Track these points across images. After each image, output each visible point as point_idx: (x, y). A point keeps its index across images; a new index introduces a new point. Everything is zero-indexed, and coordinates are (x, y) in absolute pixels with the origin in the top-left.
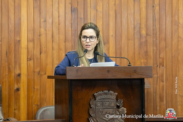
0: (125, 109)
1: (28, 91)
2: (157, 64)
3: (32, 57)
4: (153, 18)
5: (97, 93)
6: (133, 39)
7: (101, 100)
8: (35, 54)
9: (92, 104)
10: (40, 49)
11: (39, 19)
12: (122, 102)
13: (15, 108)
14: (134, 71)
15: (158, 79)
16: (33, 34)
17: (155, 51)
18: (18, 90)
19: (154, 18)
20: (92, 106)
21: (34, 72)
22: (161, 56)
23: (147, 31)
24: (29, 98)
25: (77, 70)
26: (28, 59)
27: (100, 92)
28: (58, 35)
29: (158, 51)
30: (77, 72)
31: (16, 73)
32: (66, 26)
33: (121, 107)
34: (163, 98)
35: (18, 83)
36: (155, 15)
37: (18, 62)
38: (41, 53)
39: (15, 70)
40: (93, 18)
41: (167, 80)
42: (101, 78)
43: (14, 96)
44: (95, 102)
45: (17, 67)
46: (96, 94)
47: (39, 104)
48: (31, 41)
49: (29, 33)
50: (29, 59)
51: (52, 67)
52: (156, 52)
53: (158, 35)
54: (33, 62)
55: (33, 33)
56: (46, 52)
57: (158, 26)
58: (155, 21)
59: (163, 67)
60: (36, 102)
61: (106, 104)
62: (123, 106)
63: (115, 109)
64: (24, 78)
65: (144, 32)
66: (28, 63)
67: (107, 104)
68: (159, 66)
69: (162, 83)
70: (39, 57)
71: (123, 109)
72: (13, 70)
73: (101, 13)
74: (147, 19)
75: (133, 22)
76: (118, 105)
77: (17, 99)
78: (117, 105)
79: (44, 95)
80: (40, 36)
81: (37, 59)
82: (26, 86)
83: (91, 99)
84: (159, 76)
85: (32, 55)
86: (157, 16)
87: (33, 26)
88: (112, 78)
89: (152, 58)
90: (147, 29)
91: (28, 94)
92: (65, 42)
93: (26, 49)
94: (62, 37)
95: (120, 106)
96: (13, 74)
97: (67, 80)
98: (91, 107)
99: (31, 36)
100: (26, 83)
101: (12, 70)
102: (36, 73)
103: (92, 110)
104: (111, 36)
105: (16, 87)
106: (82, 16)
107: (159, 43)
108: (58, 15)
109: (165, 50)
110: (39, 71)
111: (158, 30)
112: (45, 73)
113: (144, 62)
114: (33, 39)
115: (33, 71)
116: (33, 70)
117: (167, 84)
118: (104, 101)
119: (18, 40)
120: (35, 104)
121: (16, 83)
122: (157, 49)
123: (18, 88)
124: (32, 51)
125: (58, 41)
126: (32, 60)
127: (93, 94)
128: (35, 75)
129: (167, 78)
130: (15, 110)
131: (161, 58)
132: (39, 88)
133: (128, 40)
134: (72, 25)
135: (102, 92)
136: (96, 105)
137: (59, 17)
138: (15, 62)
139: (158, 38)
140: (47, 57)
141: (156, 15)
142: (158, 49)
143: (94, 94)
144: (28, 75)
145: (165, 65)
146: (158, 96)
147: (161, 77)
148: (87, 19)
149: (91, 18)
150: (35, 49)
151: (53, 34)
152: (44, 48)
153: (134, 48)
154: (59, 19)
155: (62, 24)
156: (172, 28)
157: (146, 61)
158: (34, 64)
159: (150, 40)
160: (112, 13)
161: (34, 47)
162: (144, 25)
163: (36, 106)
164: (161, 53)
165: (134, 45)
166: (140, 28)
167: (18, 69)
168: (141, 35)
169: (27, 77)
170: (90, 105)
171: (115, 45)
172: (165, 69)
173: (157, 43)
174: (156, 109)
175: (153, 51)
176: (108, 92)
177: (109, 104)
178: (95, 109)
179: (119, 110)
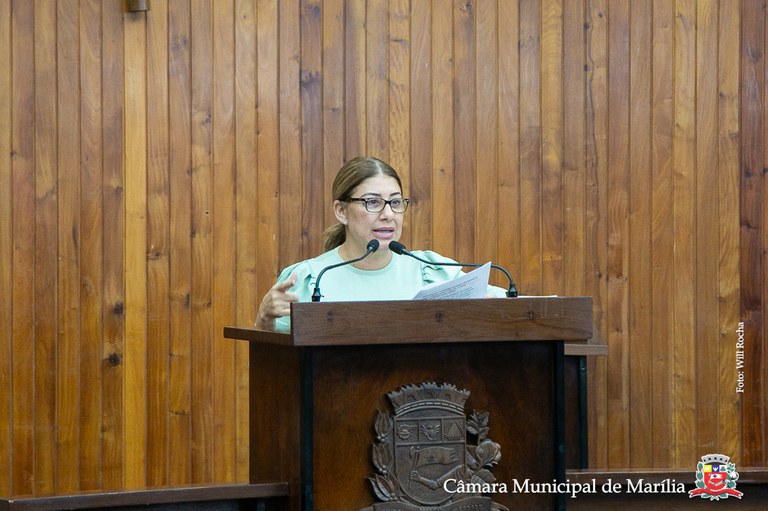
0: (498, 445)
1: (148, 367)
2: (597, 267)
3: (164, 247)
4: (586, 107)
5: (398, 390)
6: (516, 183)
7: (413, 416)
8: (173, 236)
9: (381, 429)
10: (192, 217)
11: (188, 115)
12: (485, 423)
13: (105, 423)
14: (529, 313)
15: (603, 321)
16: (166, 166)
17: (591, 224)
18: (114, 360)
19: (589, 110)
20: (383, 435)
21: (170, 298)
22: (611, 242)
23: (564, 155)
24: (151, 387)
25: (330, 314)
26: (147, 253)
27: (408, 387)
28: (254, 170)
29: (602, 225)
30: (329, 320)
31: (108, 302)
32: (282, 136)
33: (482, 441)
34: (619, 386)
35: (115, 335)
36: (591, 97)
37: (113, 264)
38: (193, 234)
39: (103, 293)
40: (375, 110)
41: (632, 322)
42: (414, 340)
43: (99, 382)
44: (392, 424)
45: (112, 281)
46: (394, 395)
47: (187, 410)
48: (159, 192)
49: (153, 164)
50: (152, 254)
51: (231, 279)
52: (596, 227)
53: (602, 169)
54: (167, 263)
55: (166, 162)
56: (212, 229)
57: (601, 137)
58: (593, 120)
59: (619, 281)
60: (178, 404)
61: (429, 428)
62: (489, 437)
63: (462, 446)
64: (135, 322)
65: (552, 158)
66: (150, 267)
67: (433, 428)
68: (604, 277)
69: (616, 333)
70: (189, 245)
71: (489, 445)
72: (97, 294)
73: (403, 89)
74: (563, 113)
75: (516, 124)
76: (473, 431)
77: (112, 394)
78: (468, 432)
79: (205, 377)
80: (190, 171)
81: (181, 252)
82: (144, 346)
83: (377, 412)
84: (604, 309)
85: (164, 240)
86: (599, 101)
87: (166, 136)
88: (450, 340)
89: (582, 246)
90: (563, 148)
91: (148, 375)
92: (278, 192)
93: (142, 218)
94: (268, 176)
95: (480, 437)
96: (98, 307)
97: (293, 347)
98: (378, 442)
99: (159, 173)
100: (144, 338)
101: (94, 291)
102: (176, 303)
103: (382, 451)
104: (439, 171)
105: (107, 350)
106: (339, 104)
107: (607, 195)
108: (253, 100)
109: (626, 221)
110: (188, 295)
111: (602, 150)
112: (210, 303)
113: (553, 263)
114: (165, 183)
115: (166, 296)
116: (166, 292)
117: (633, 338)
118: (422, 420)
119: (115, 187)
120: (175, 409)
121: (106, 339)
122: (599, 216)
123: (115, 355)
124: (162, 227)
125: (254, 191)
126: (164, 258)
127: (386, 396)
128: (173, 311)
129: (632, 319)
130: (103, 430)
131: (612, 247)
132: (186, 352)
133: (500, 184)
134: (304, 134)
135: (417, 388)
136: (394, 433)
137: (257, 107)
138: (105, 265)
139: (602, 179)
140: (214, 246)
141: (596, 98)
142: (603, 215)
143: (390, 395)
144: (149, 308)
145: (625, 273)
146: (602, 380)
147: (610, 314)
148: (355, 111)
149: (369, 110)
150: (174, 219)
151: (235, 164)
152: (204, 215)
153: (519, 212)
154: (257, 113)
155: (269, 131)
156: (651, 142)
157: (560, 258)
158: (170, 270)
159: (575, 184)
160: (442, 91)
161: (170, 210)
162: (553, 132)
163: (178, 416)
164: (612, 232)
165: (519, 202)
166: (539, 143)
167: (113, 287)
168: (542, 170)
169: (145, 316)
170: (375, 434)
171: (452, 202)
172: (626, 285)
173: (597, 196)
174: (596, 424)
175: (586, 223)
176: (436, 387)
177: (441, 430)
178: (390, 447)
179: (475, 449)
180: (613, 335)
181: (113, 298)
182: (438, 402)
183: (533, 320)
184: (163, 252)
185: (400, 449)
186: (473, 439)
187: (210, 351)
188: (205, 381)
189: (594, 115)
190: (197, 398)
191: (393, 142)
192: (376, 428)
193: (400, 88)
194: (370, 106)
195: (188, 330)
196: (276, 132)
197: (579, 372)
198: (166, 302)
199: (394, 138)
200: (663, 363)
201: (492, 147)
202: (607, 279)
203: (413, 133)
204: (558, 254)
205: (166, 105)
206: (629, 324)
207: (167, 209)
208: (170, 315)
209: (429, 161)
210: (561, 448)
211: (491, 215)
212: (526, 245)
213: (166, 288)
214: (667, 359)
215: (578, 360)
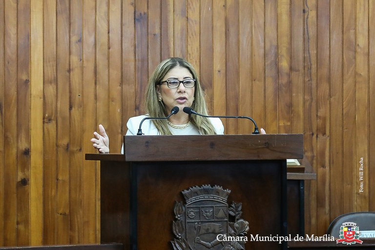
0: (247, 223)
1: (44, 186)
2: (311, 129)
3: (53, 116)
4: (304, 34)
5: (188, 189)
6: (263, 79)
7: (197, 205)
8: (59, 110)
9: (178, 212)
10: (70, 98)
11: (68, 37)
12: (240, 208)
13: (19, 219)
14: (266, 143)
15: (315, 161)
16: (55, 67)
17: (307, 104)
18: (24, 182)
19: (306, 36)
20: (179, 216)
21: (57, 146)
22: (319, 114)
23: (291, 62)
24: (46, 199)
25: (147, 142)
26: (44, 119)
27: (194, 187)
28: (107, 70)
29: (314, 104)
30: (147, 146)
31: (20, 148)
32: (124, 51)
33: (238, 220)
34: (324, 200)
35: (25, 167)
36: (307, 28)
37: (23, 126)
38: (71, 108)
39: (18, 142)
40: (179, 35)
42: (197, 159)
43: (15, 195)
44: (184, 209)
45: (23, 135)
46: (186, 192)
47: (67, 212)
48: (51, 83)
49: (47, 66)
50: (46, 120)
52: (310, 105)
53: (314, 71)
54: (55, 125)
55: (55, 65)
56: (82, 105)
57: (313, 52)
58: (309, 42)
59: (323, 135)
60: (62, 209)
61: (206, 212)
62: (241, 217)
63: (226, 223)
64: (36, 159)
65: (284, 64)
66: (45, 127)
67: (209, 212)
68: (315, 135)
69: (322, 168)
70: (68, 115)
71: (242, 222)
72: (14, 143)
73: (196, 23)
74: (291, 38)
75: (263, 44)
77: (23, 202)
78: (229, 215)
79: (78, 193)
80: (69, 71)
81: (64, 118)
82: (42, 174)
83: (176, 202)
84: (315, 154)
85: (54, 112)
86: (312, 31)
87: (55, 50)
88: (219, 159)
89: (302, 117)
90: (291, 58)
91: (44, 191)
92: (121, 84)
93: (41, 98)
94: (115, 74)
95: (237, 217)
96: (15, 150)
97: (125, 162)
98: (176, 220)
99: (51, 73)
100: (42, 169)
101: (12, 141)
102: (61, 150)
103: (178, 225)
104: (217, 72)
105: (20, 176)
106: (157, 31)
107: (317, 87)
108: (107, 29)
109: (328, 102)
110: (68, 145)
111: (314, 59)
112: (81, 149)
113: (285, 127)
114: (54, 77)
115: (55, 144)
116: (55, 142)
117: (332, 171)
118: (202, 207)
119: (25, 79)
120: (60, 211)
121: (19, 169)
122: (312, 99)
123: (24, 179)
124: (52, 104)
125: (107, 83)
126: (54, 122)
127: (181, 193)
128: (59, 154)
129: (331, 160)
130: (18, 223)
131: (320, 117)
132: (67, 178)
133: (253, 79)
134: (137, 49)
135: (199, 188)
136: (186, 215)
137: (109, 33)
138: (19, 126)
139: (314, 77)
140: (83, 115)
141: (310, 29)
142: (315, 98)
143: (183, 192)
144: (45, 152)
145: (328, 133)
146: (314, 196)
147: (319, 158)
148: (167, 36)
149: (176, 35)
150: (59, 99)
151: (96, 67)
152: (77, 96)
153: (265, 97)
154: (109, 37)
155: (116, 47)
156: (343, 55)
157: (289, 124)
158: (57, 130)
159: (298, 80)
160: (219, 25)
161: (57, 93)
162: (285, 49)
163: (62, 216)
164: (320, 108)
165: (265, 90)
166: (277, 55)
167: (23, 139)
168: (278, 71)
169: (42, 156)
170: (174, 215)
171: (224, 90)
172: (328, 139)
173: (311, 87)
174: (310, 222)
175: (304, 103)
176: (210, 187)
177: (213, 213)
178: (183, 223)
179: (234, 224)
180: (321, 170)
181: (23, 146)
182: (211, 197)
183: (268, 147)
184: (52, 118)
185: (189, 224)
186: (232, 219)
187: (80, 177)
188: (78, 195)
189: (309, 38)
190: (73, 205)
191: (189, 54)
192: (175, 211)
193: (194, 23)
194: (176, 33)
195: (68, 164)
196: (120, 48)
197: (299, 189)
198: (55, 149)
199: (190, 52)
200: (350, 186)
201: (249, 57)
202: (317, 136)
203: (202, 48)
204: (288, 121)
205: (55, 31)
206: (330, 163)
207: (55, 93)
208: (57, 156)
209: (211, 65)
210: (285, 225)
211: (248, 98)
212: (268, 115)
213: (55, 140)
214: (352, 184)
215: (299, 182)
